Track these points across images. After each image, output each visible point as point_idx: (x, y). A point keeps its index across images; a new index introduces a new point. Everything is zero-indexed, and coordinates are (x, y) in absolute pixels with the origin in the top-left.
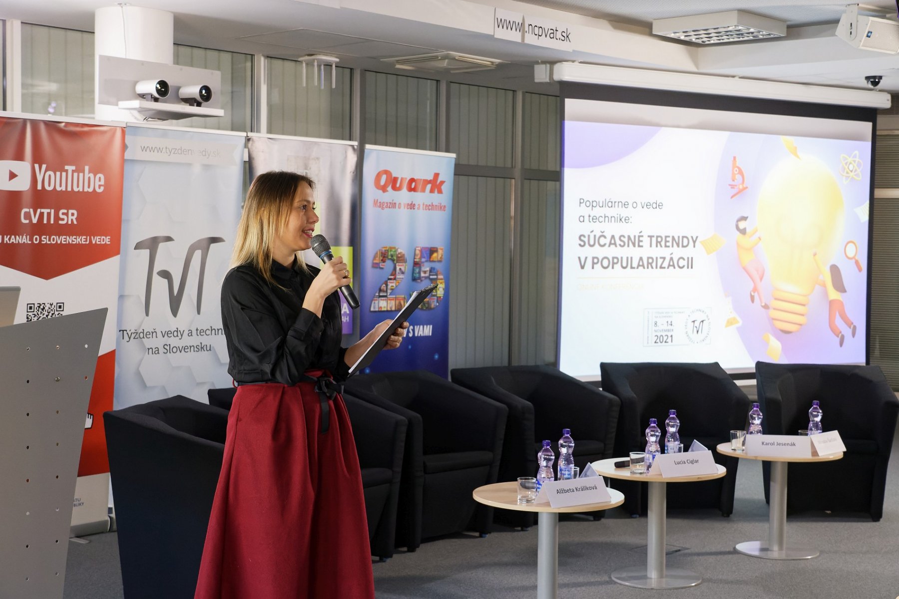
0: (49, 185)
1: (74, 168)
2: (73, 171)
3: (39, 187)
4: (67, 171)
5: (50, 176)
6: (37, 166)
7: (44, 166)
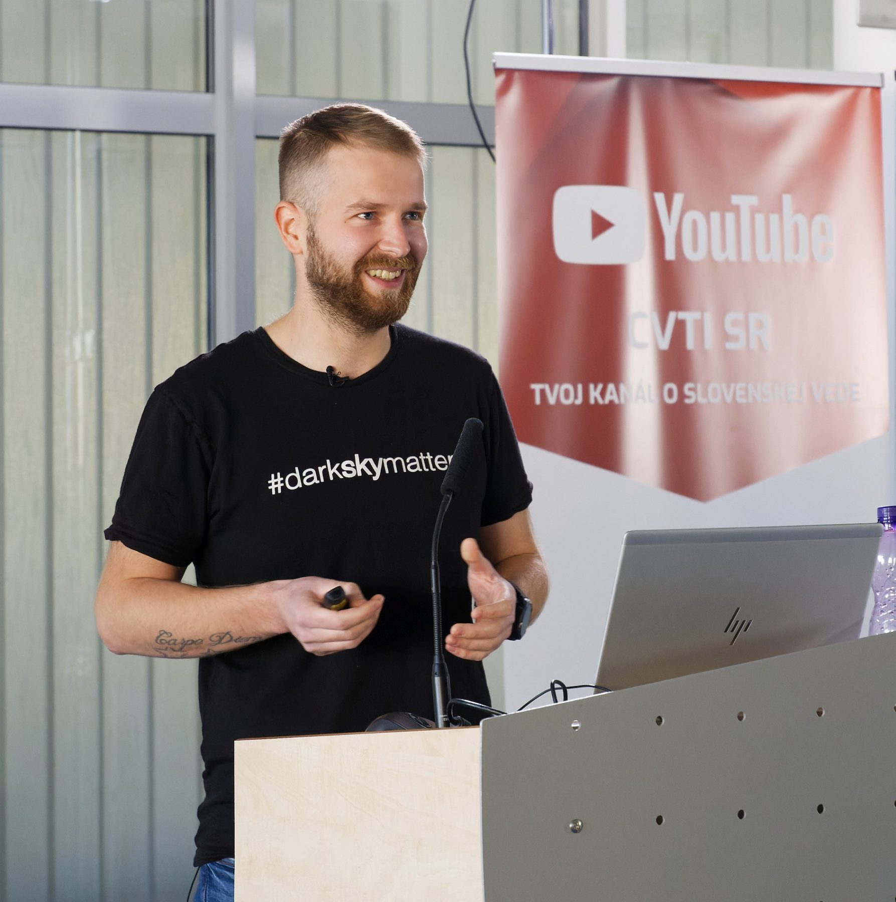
0: (695, 248)
1: (753, 200)
2: (754, 211)
3: (670, 254)
4: (736, 209)
5: (695, 223)
6: (660, 197)
7: (678, 199)
